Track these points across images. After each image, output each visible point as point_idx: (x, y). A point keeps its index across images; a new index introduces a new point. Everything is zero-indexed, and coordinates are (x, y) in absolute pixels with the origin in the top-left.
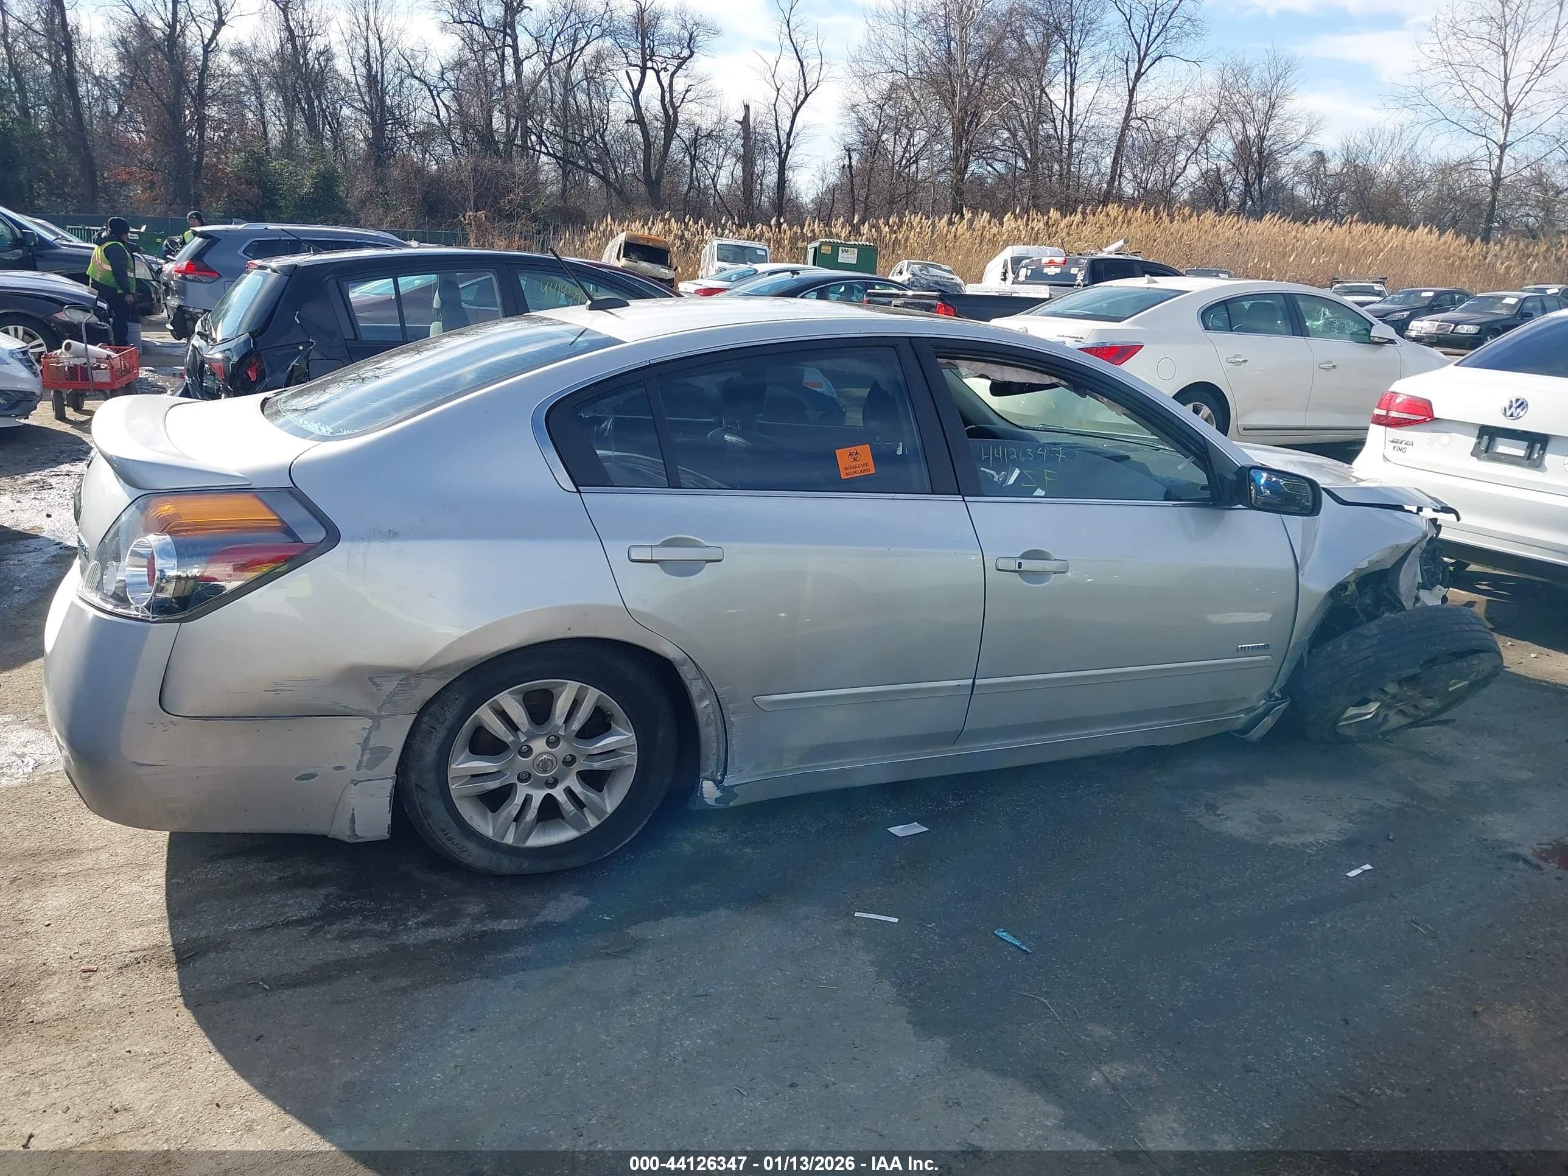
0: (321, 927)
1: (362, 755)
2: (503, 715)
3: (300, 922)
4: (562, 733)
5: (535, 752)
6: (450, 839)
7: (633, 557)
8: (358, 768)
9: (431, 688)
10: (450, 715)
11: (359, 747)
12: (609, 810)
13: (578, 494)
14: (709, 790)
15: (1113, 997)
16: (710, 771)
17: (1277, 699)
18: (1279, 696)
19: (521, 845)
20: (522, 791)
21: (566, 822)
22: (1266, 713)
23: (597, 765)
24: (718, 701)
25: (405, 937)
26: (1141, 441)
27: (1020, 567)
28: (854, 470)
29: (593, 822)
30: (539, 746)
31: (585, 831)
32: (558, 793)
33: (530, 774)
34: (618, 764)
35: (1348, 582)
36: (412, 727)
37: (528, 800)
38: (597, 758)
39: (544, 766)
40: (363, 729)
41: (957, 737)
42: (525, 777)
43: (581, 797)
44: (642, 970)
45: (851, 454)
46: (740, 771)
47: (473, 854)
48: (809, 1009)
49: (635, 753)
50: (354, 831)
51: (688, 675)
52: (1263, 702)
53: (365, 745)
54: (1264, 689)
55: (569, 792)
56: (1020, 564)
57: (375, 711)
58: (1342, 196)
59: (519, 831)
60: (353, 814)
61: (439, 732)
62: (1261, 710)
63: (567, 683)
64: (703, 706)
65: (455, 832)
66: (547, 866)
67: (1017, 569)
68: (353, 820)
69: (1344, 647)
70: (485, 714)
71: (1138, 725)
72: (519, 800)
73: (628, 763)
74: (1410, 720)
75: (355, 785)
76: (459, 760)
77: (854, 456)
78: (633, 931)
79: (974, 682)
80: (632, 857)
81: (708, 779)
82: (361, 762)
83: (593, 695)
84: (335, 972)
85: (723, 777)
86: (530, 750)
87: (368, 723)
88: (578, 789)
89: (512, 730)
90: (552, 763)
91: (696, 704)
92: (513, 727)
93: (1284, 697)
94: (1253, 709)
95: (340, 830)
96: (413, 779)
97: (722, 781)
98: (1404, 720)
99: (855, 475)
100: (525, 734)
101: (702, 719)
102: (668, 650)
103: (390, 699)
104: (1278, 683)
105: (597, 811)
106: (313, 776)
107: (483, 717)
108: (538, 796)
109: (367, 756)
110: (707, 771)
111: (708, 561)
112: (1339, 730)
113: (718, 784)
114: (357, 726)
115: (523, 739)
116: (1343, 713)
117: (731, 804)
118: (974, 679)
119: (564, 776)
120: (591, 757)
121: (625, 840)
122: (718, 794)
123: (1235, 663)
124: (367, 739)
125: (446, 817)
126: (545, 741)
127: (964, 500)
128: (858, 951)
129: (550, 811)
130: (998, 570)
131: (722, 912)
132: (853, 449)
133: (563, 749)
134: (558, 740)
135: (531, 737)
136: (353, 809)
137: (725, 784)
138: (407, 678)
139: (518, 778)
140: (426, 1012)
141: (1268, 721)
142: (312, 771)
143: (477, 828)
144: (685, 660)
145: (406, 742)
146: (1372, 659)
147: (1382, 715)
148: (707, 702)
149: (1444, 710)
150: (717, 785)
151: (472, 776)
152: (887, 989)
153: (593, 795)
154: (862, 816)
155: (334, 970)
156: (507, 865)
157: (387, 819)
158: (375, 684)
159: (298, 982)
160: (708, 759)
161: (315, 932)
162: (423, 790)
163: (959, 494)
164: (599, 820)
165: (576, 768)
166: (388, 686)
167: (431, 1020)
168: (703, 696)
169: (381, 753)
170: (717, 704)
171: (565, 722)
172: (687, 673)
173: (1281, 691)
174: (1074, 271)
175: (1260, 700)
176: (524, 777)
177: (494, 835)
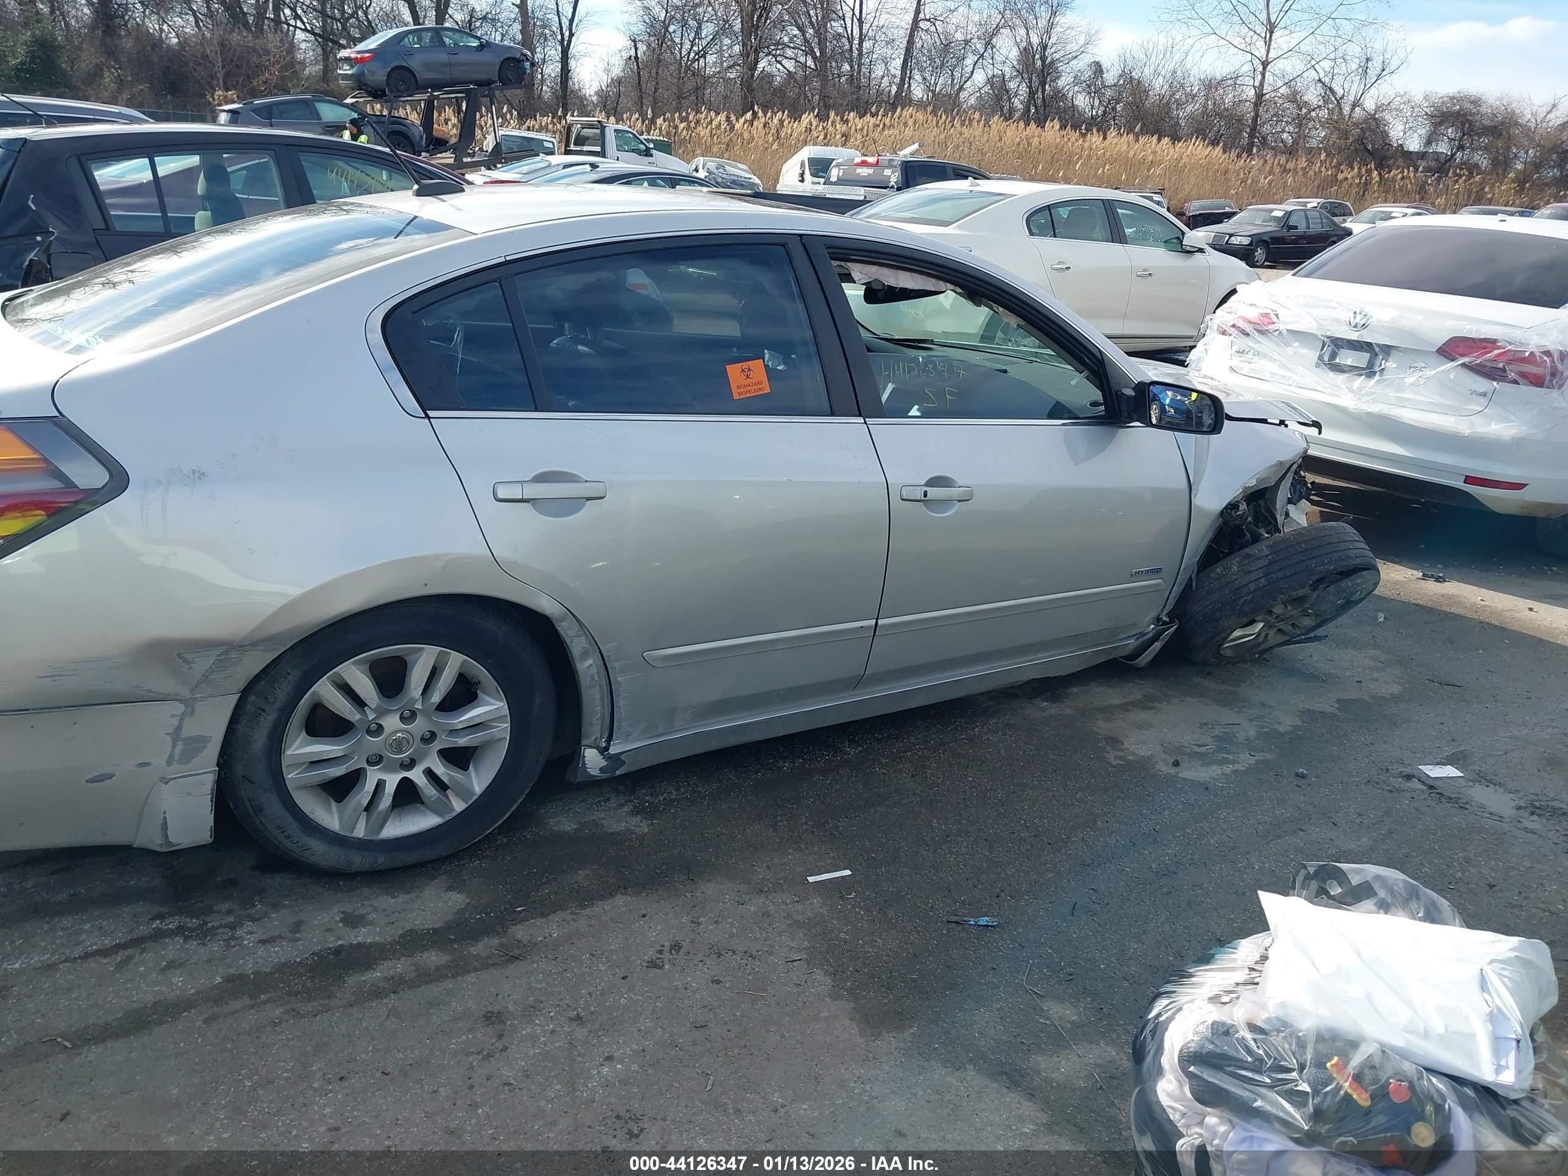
0: (129, 959)
1: (173, 748)
2: (346, 690)
3: (103, 953)
4: (419, 706)
5: (388, 729)
6: (288, 837)
7: (500, 496)
8: (169, 762)
9: (254, 663)
10: (283, 693)
11: (169, 738)
12: (478, 789)
13: (427, 421)
14: (592, 760)
15: (1062, 969)
16: (593, 738)
17: (1165, 623)
18: (1168, 620)
19: (374, 838)
20: (373, 776)
21: (426, 808)
22: (1156, 638)
23: (462, 741)
24: (603, 659)
25: (241, 962)
26: (1011, 353)
27: (925, 496)
28: (745, 390)
29: (459, 806)
30: (392, 723)
31: (448, 817)
32: (416, 775)
33: (380, 756)
34: (486, 738)
35: (1238, 502)
36: (235, 709)
37: (380, 785)
38: (462, 733)
39: (399, 746)
40: (173, 716)
41: (856, 682)
42: (376, 760)
43: (445, 779)
44: (537, 982)
45: (743, 371)
46: (628, 736)
47: (319, 852)
48: (738, 1014)
49: (507, 725)
50: (167, 837)
51: (569, 633)
52: (1152, 626)
53: (176, 735)
54: (1154, 614)
55: (430, 773)
56: (925, 492)
57: (187, 694)
58: (1119, 107)
59: (372, 821)
60: (165, 818)
61: (269, 715)
62: (1150, 635)
63: (423, 649)
64: (586, 667)
65: (293, 828)
66: (408, 858)
67: (923, 498)
68: (165, 825)
69: (1235, 568)
70: (324, 690)
71: (1033, 657)
72: (370, 786)
73: (498, 736)
74: (1286, 638)
75: (166, 783)
76: (295, 745)
77: (746, 373)
78: (520, 932)
79: (877, 623)
80: (505, 840)
81: (591, 747)
82: (171, 756)
83: (455, 661)
84: (155, 1017)
85: (609, 744)
86: (380, 728)
87: (179, 708)
88: (440, 770)
89: (357, 706)
90: (408, 742)
91: (578, 665)
92: (358, 702)
93: (1171, 621)
94: (1142, 634)
95: (149, 838)
96: (239, 770)
97: (607, 749)
98: (1282, 638)
99: (748, 395)
100: (374, 710)
101: (584, 681)
102: (545, 604)
103: (206, 678)
104: (1167, 607)
105: (464, 792)
106: (110, 776)
107: (322, 692)
108: (392, 781)
109: (179, 748)
110: (590, 737)
111: (588, 499)
112: (1222, 652)
113: (603, 751)
114: (166, 715)
115: (371, 716)
116: (1229, 635)
117: (618, 773)
118: (877, 619)
119: (424, 755)
120: (453, 732)
121: (498, 822)
122: (604, 763)
123: (1132, 588)
124: (179, 729)
125: (283, 813)
126: (398, 717)
127: (865, 423)
128: (781, 936)
129: (407, 795)
130: (903, 500)
131: (620, 900)
132: (745, 365)
133: (420, 726)
134: (414, 714)
135: (382, 712)
136: (165, 812)
137: (613, 750)
138: (226, 652)
139: (368, 762)
140: (280, 1061)
141: (1157, 646)
142: (108, 770)
143: (320, 822)
144: (566, 614)
145: (229, 728)
146: (1263, 580)
147: (1263, 635)
148: (590, 662)
149: (1318, 626)
150: (602, 753)
151: (311, 763)
152: (821, 981)
153: (457, 775)
154: (757, 772)
155: (154, 1014)
156: (358, 861)
157: (210, 820)
158: (186, 661)
159: (105, 1034)
160: (591, 725)
161: (121, 966)
162: (251, 782)
163: (860, 415)
164: (466, 802)
165: (437, 745)
166: (202, 663)
167: (287, 1071)
168: (585, 655)
169: (195, 745)
170: (602, 663)
171: (422, 694)
172: (567, 630)
173: (1168, 615)
174: (887, 172)
175: (1149, 626)
176: (374, 759)
177: (342, 827)
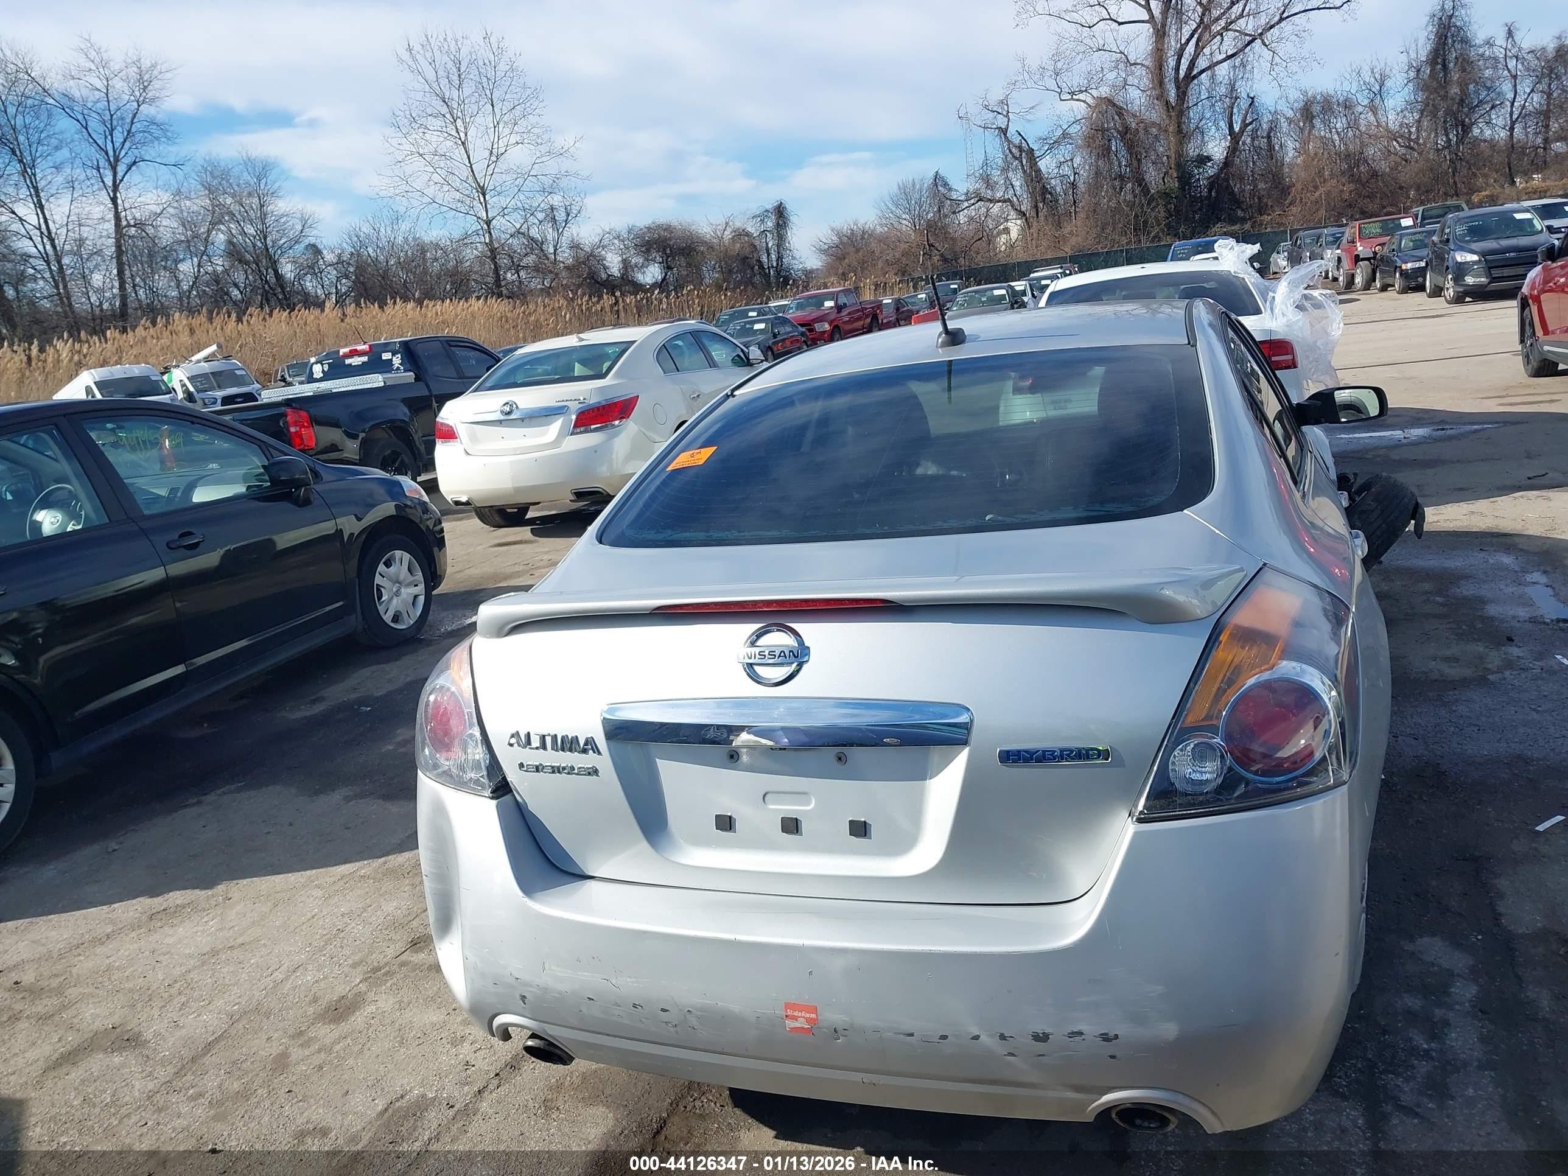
174: (386, 356)
